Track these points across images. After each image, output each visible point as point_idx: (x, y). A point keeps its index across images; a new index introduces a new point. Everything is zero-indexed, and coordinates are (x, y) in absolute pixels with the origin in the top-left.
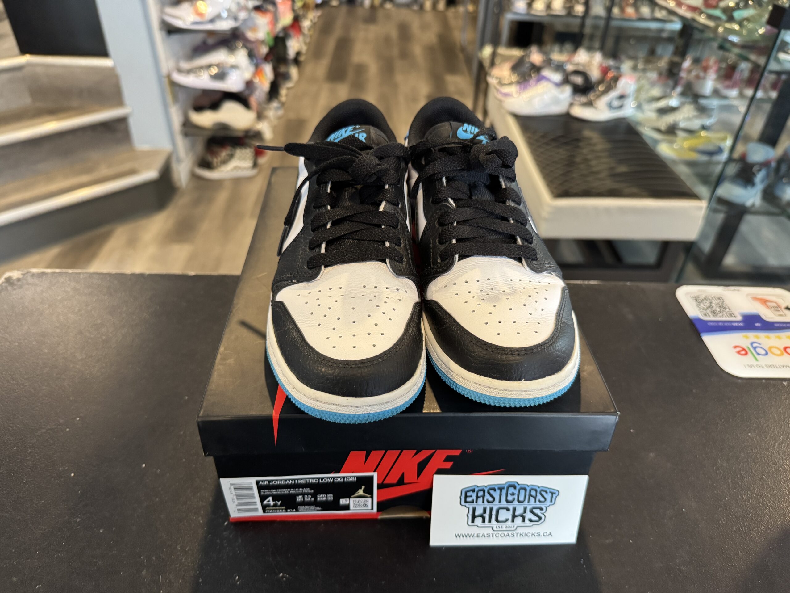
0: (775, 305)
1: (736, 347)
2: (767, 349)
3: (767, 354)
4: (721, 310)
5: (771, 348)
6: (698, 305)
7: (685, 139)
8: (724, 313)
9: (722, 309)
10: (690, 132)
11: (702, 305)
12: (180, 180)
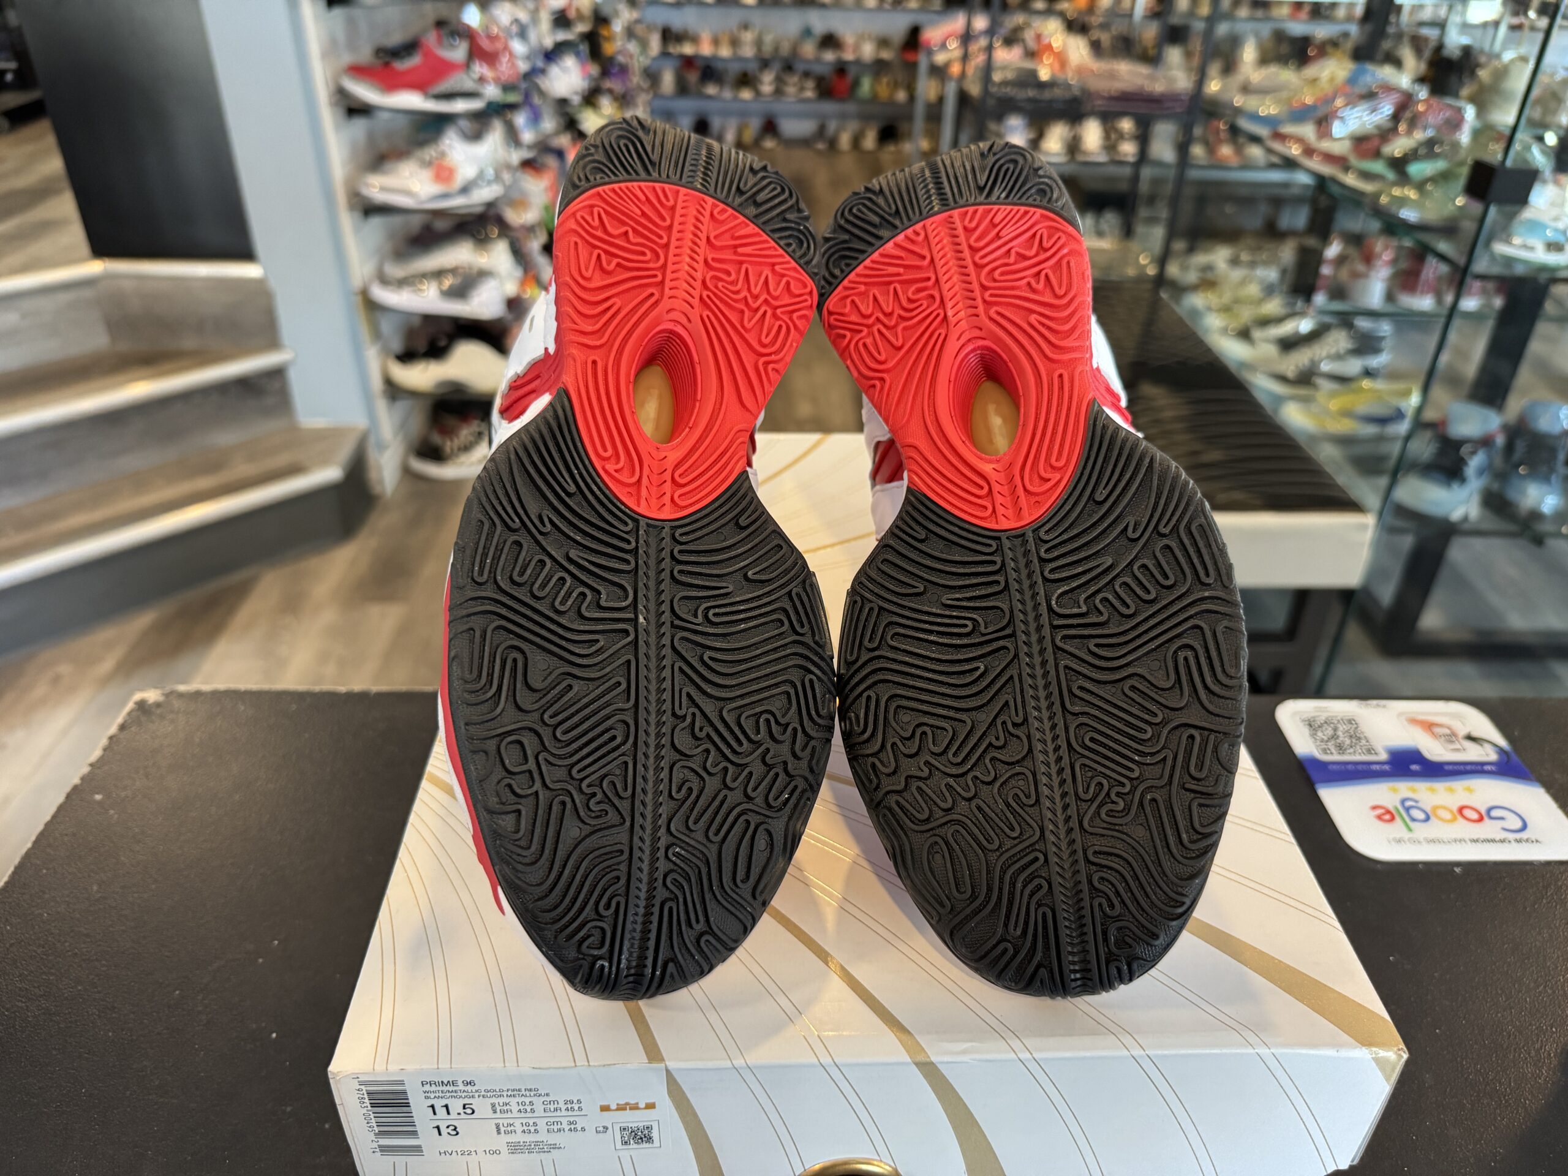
0: (1448, 732)
1: (1374, 808)
2: (1428, 809)
3: (1427, 819)
4: (1352, 742)
5: (1435, 808)
6: (1313, 735)
7: (1333, 395)
8: (1358, 747)
9: (1354, 741)
10: (1342, 380)
11: (1320, 734)
12: (381, 481)
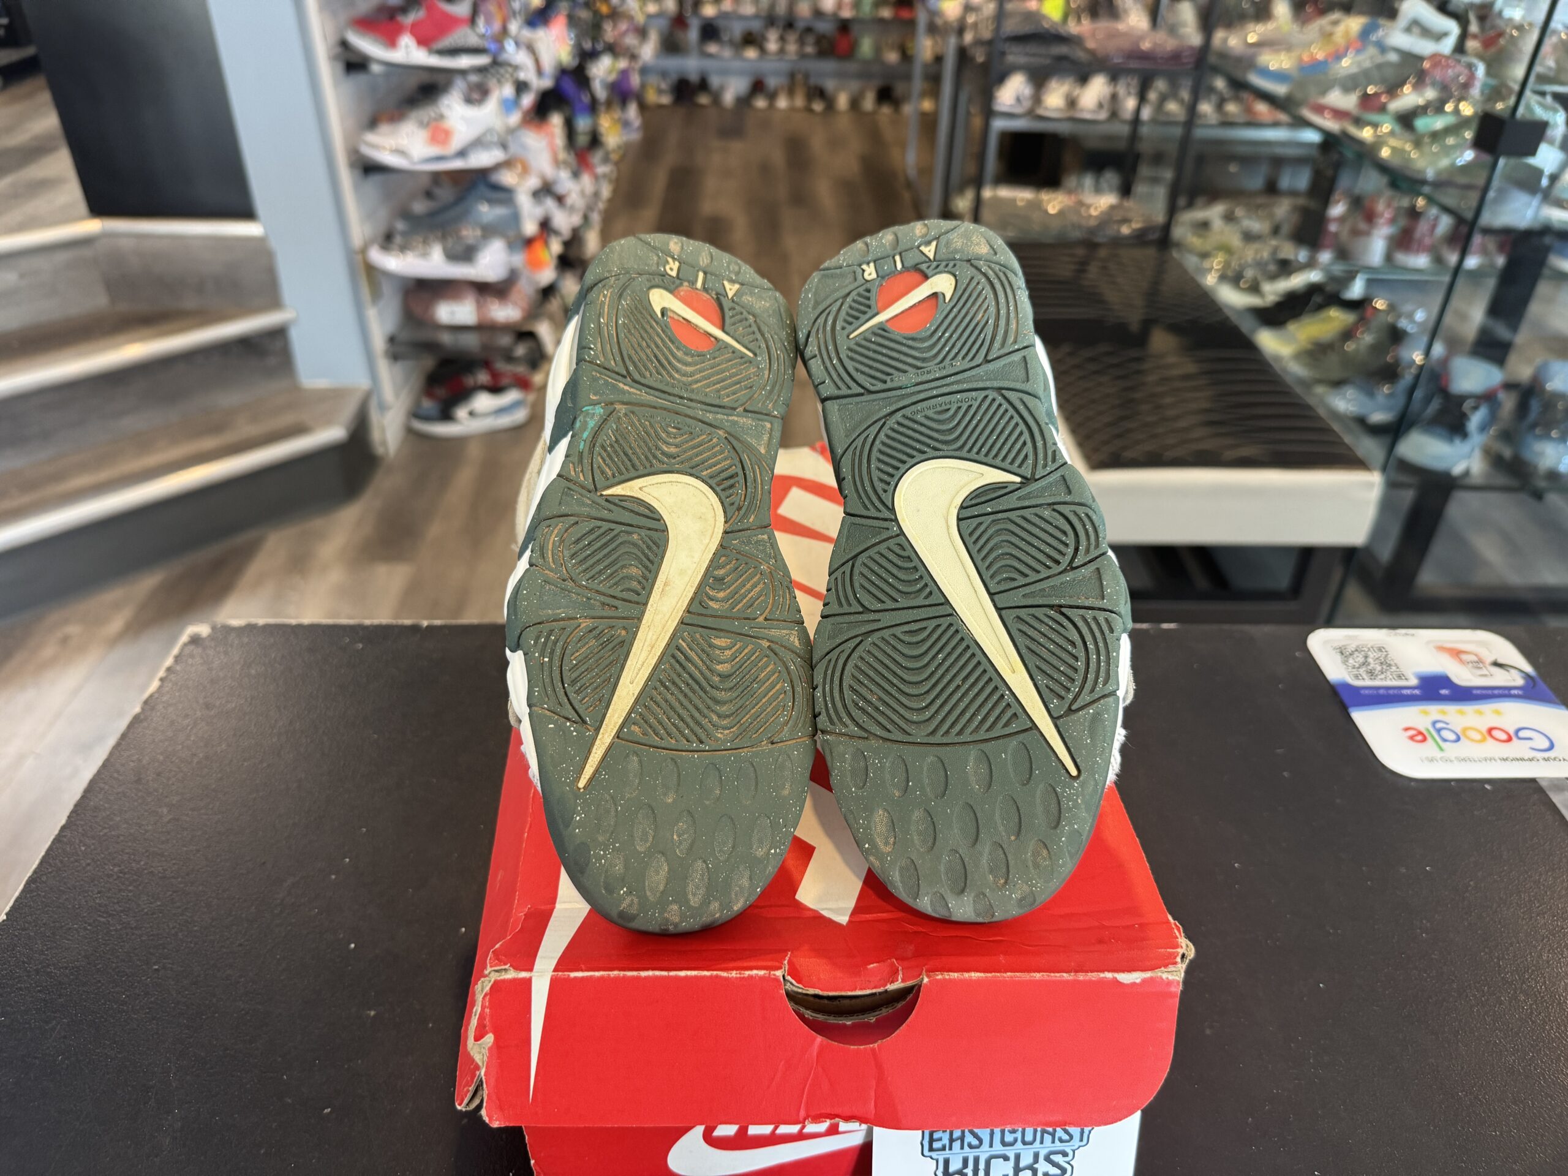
0: (1475, 658)
1: (1407, 729)
2: (1458, 731)
3: (1458, 739)
4: (1382, 668)
5: (1465, 730)
6: (1345, 662)
8: (1389, 673)
11: (1351, 661)
12: (384, 443)
